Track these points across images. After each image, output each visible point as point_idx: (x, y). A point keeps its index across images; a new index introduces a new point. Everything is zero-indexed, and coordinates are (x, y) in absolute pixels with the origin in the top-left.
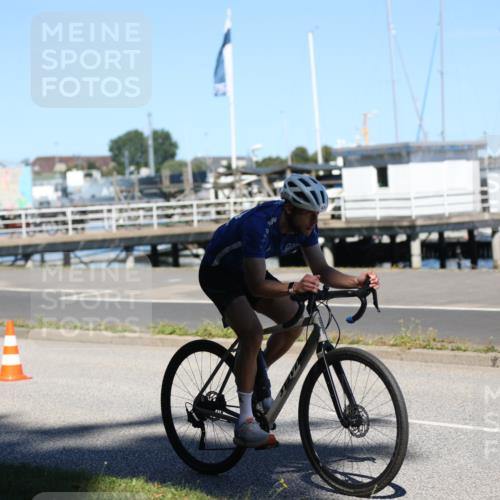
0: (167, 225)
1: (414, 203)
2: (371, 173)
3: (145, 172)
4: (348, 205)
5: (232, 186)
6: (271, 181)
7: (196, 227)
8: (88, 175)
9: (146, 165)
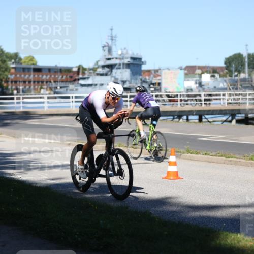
3: (243, 76)
9: (244, 72)
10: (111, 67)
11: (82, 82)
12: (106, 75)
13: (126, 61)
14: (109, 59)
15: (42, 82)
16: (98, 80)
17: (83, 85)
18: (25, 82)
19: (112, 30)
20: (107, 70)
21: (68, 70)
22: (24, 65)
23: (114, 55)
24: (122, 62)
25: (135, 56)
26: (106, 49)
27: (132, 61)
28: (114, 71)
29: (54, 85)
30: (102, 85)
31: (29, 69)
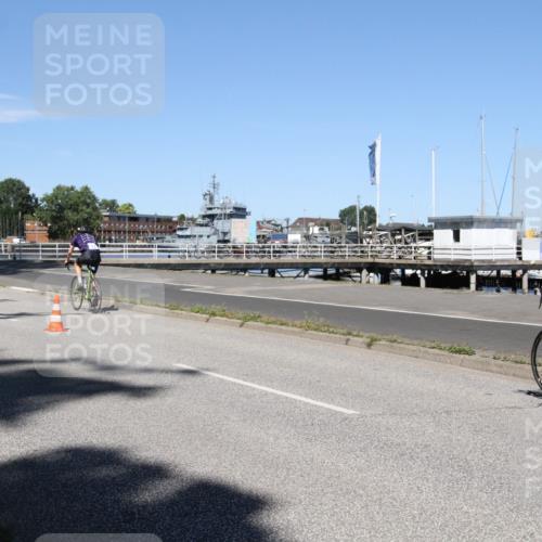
0: (332, 258)
1: (473, 252)
2: (450, 233)
3: (353, 229)
4: (436, 251)
5: (371, 237)
6: (393, 235)
7: (347, 259)
8: (322, 229)
9: (355, 225)
10: (212, 217)
11: (179, 233)
12: (206, 225)
13: (228, 211)
14: (210, 209)
15: (139, 232)
16: (197, 231)
17: (180, 237)
18: (120, 232)
19: (214, 177)
20: (207, 220)
21: (168, 220)
22: (120, 214)
23: (216, 204)
24: (223, 212)
25: (238, 206)
26: (208, 197)
27: (234, 212)
28: (215, 221)
29: (150, 235)
30: (201, 236)
31: (124, 218)
